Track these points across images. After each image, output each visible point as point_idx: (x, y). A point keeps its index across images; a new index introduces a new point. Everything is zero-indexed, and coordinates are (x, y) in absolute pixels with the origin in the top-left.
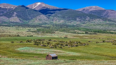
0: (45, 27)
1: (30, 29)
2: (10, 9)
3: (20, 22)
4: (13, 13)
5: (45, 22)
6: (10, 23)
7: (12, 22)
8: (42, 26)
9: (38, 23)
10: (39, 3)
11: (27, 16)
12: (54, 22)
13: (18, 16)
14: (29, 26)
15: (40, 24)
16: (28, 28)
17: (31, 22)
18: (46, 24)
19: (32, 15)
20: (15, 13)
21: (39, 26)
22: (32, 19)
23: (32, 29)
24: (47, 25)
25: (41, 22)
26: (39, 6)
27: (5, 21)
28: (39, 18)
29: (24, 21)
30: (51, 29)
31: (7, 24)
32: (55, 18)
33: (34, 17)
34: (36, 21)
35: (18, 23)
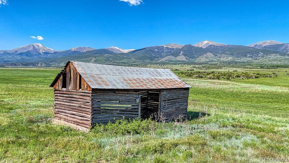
0: (211, 64)
1: (195, 66)
2: (177, 49)
3: (187, 60)
4: (180, 52)
5: (212, 59)
6: (176, 62)
7: (178, 61)
8: (209, 63)
9: (205, 61)
10: (206, 42)
11: (193, 54)
12: (222, 59)
13: (184, 55)
14: (195, 64)
15: (206, 62)
16: (194, 66)
17: (197, 60)
18: (213, 61)
19: (198, 53)
20: (182, 52)
21: (206, 63)
22: (198, 57)
23: (197, 66)
24: (214, 63)
25: (207, 60)
26: (206, 44)
27: (172, 60)
28: (206, 56)
29: (190, 60)
30: (218, 65)
31: (173, 63)
32: (223, 55)
33: (201, 55)
34: (202, 59)
35: (184, 61)
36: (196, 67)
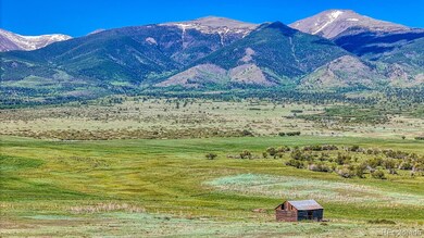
0: (356, 101)
1: (299, 107)
2: (230, 38)
3: (268, 83)
4: (242, 52)
5: (360, 81)
6: (230, 88)
7: (236, 85)
8: (348, 95)
9: (332, 85)
10: (336, 14)
11: (292, 60)
12: (394, 82)
13: (260, 61)
14: (297, 97)
15: (339, 90)
16: (295, 106)
17: (307, 83)
18: (362, 88)
19: (309, 57)
20: (250, 51)
21: (337, 95)
22: (310, 71)
23: (307, 106)
24: (366, 95)
25: (342, 84)
26: (338, 22)
27: (213, 79)
28: (337, 67)
29: (282, 81)
31: (218, 92)
32: (397, 66)
33: (319, 63)
34: (324, 79)
35: (260, 87)
36: (305, 113)
